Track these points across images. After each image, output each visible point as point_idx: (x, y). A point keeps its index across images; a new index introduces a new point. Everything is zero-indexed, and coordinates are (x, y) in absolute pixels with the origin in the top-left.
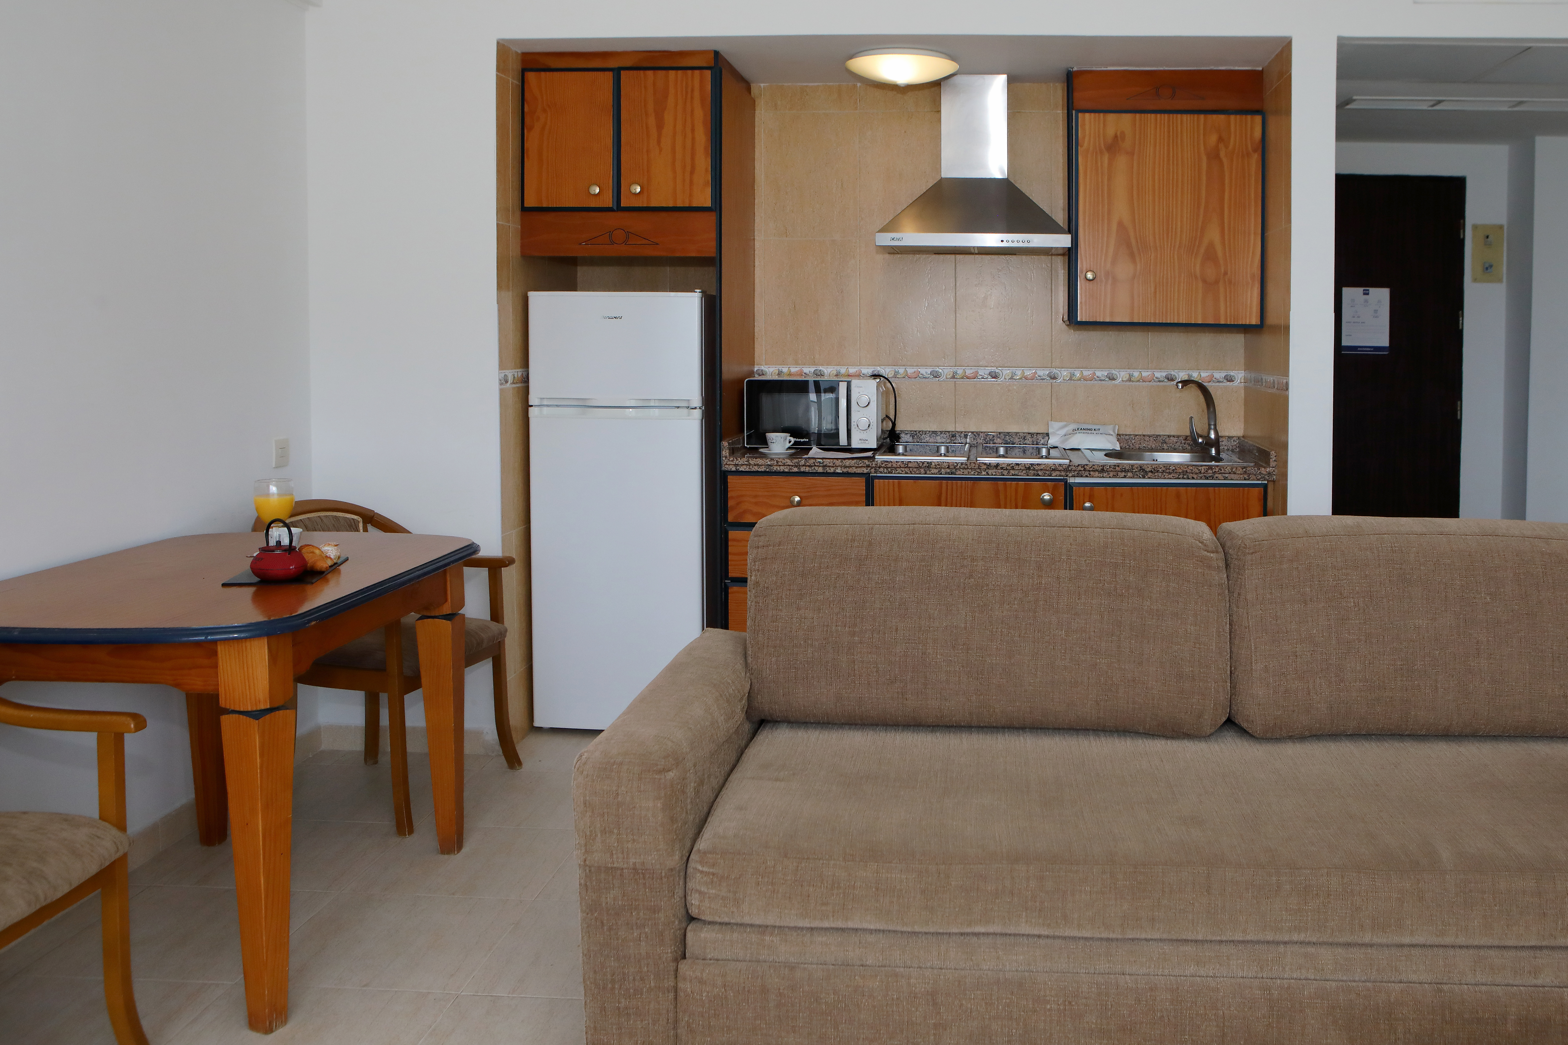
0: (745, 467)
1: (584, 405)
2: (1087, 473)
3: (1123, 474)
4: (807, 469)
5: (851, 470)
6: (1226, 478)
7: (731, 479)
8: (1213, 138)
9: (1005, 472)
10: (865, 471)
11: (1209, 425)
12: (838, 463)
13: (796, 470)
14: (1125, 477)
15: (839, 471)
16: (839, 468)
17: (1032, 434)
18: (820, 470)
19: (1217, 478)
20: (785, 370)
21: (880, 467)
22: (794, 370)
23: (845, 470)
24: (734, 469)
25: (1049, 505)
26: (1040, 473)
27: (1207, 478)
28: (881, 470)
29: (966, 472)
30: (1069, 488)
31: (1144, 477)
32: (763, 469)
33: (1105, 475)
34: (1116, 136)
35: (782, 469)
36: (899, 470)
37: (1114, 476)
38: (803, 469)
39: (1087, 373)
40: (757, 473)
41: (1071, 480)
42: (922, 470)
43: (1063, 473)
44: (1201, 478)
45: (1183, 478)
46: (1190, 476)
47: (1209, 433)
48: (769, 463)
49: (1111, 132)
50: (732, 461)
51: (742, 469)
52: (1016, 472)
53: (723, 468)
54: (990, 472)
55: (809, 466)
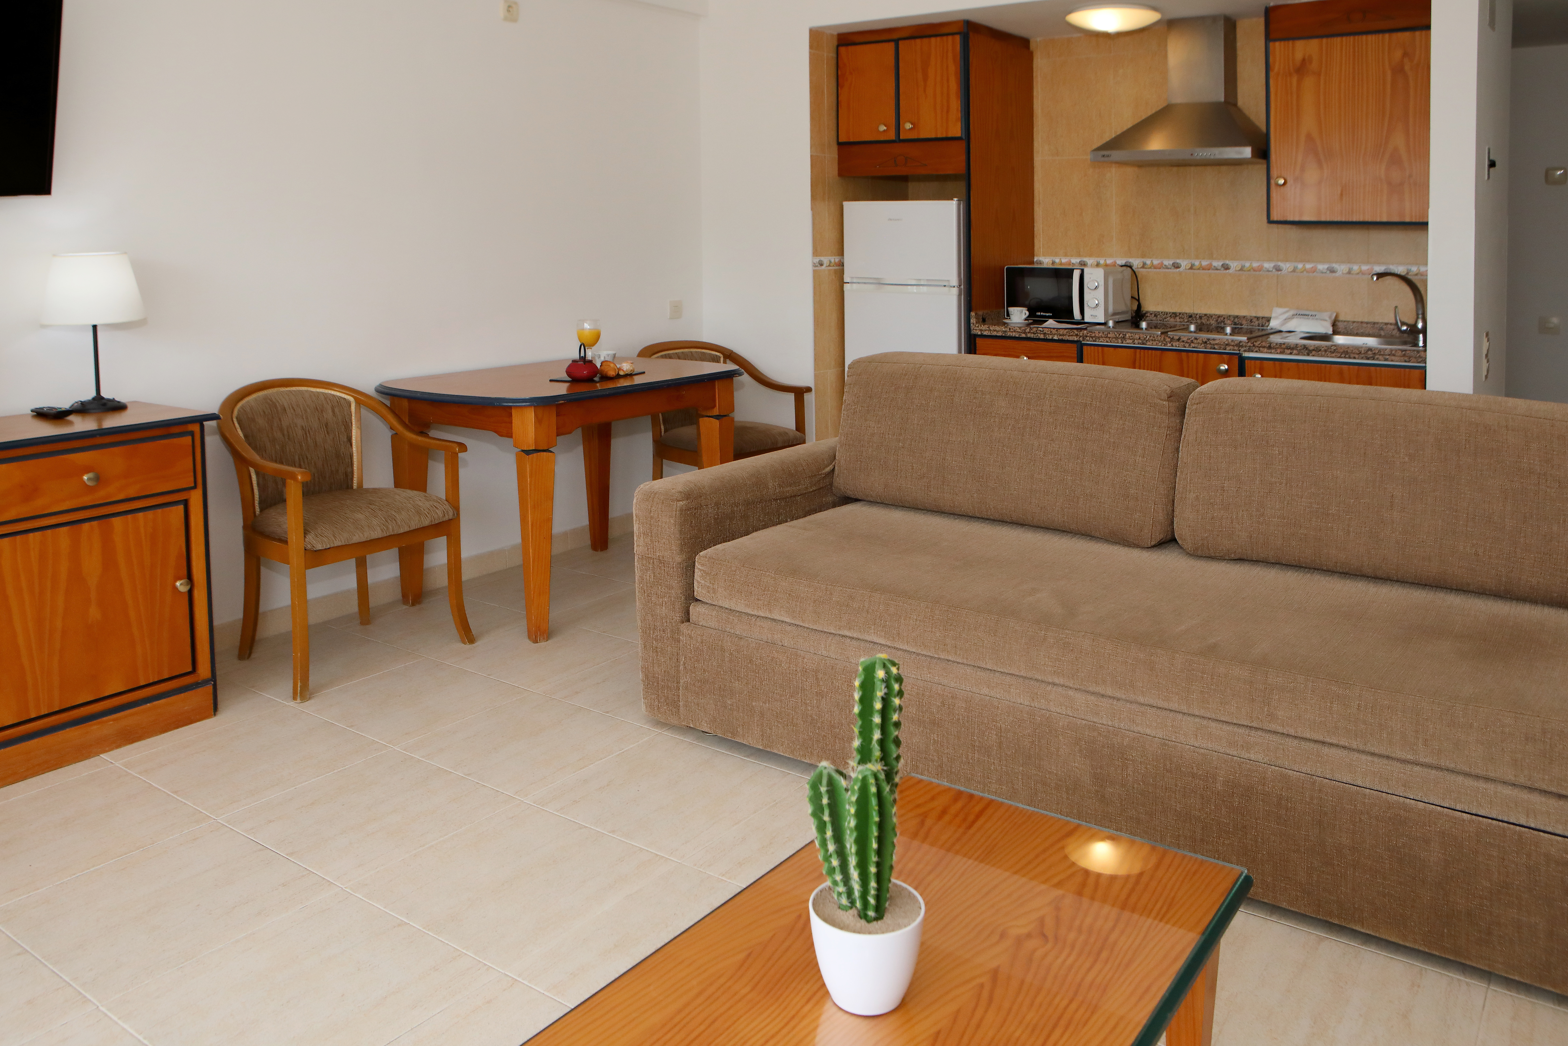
0: (987, 332)
1: (879, 283)
2: (1257, 349)
3: (1289, 351)
4: (1032, 336)
5: (1066, 338)
6: (1386, 360)
7: (978, 341)
8: (1398, 54)
9: (1187, 345)
10: (1076, 339)
11: (1418, 315)
12: (1054, 331)
13: (1024, 335)
14: (1291, 354)
15: (1055, 338)
16: (1056, 336)
17: (1258, 318)
18: (1042, 336)
19: (1378, 359)
20: (1057, 261)
21: (1087, 336)
22: (1064, 261)
23: (1061, 338)
24: (979, 333)
25: (1226, 374)
26: (1216, 347)
27: (1368, 359)
28: (1088, 338)
29: (1155, 343)
30: (1242, 360)
31: (1308, 355)
32: (1000, 334)
33: (1273, 351)
34: (1304, 60)
35: (1014, 334)
36: (1101, 340)
37: (1281, 353)
38: (1029, 335)
39: (1309, 266)
40: (996, 337)
41: (1246, 354)
42: (1120, 341)
43: (1236, 348)
44: (1362, 358)
45: (1345, 357)
46: (1352, 356)
47: (1416, 322)
48: (1004, 329)
49: (1299, 56)
50: (978, 327)
51: (985, 333)
52: (1196, 345)
53: (972, 332)
54: (1174, 344)
55: (1034, 333)
